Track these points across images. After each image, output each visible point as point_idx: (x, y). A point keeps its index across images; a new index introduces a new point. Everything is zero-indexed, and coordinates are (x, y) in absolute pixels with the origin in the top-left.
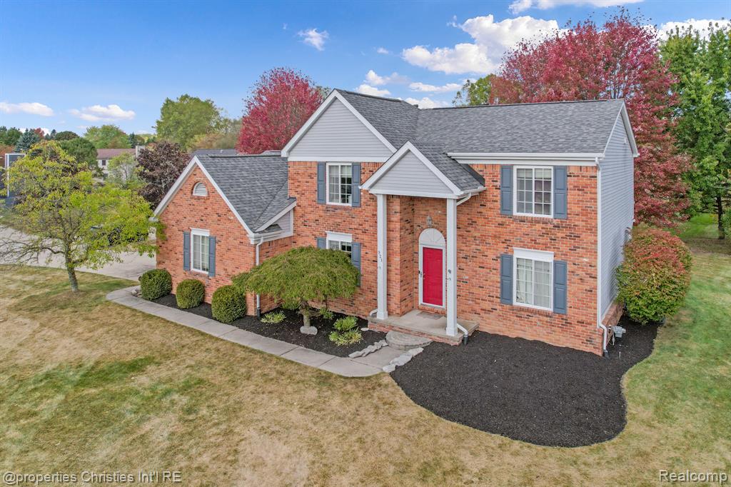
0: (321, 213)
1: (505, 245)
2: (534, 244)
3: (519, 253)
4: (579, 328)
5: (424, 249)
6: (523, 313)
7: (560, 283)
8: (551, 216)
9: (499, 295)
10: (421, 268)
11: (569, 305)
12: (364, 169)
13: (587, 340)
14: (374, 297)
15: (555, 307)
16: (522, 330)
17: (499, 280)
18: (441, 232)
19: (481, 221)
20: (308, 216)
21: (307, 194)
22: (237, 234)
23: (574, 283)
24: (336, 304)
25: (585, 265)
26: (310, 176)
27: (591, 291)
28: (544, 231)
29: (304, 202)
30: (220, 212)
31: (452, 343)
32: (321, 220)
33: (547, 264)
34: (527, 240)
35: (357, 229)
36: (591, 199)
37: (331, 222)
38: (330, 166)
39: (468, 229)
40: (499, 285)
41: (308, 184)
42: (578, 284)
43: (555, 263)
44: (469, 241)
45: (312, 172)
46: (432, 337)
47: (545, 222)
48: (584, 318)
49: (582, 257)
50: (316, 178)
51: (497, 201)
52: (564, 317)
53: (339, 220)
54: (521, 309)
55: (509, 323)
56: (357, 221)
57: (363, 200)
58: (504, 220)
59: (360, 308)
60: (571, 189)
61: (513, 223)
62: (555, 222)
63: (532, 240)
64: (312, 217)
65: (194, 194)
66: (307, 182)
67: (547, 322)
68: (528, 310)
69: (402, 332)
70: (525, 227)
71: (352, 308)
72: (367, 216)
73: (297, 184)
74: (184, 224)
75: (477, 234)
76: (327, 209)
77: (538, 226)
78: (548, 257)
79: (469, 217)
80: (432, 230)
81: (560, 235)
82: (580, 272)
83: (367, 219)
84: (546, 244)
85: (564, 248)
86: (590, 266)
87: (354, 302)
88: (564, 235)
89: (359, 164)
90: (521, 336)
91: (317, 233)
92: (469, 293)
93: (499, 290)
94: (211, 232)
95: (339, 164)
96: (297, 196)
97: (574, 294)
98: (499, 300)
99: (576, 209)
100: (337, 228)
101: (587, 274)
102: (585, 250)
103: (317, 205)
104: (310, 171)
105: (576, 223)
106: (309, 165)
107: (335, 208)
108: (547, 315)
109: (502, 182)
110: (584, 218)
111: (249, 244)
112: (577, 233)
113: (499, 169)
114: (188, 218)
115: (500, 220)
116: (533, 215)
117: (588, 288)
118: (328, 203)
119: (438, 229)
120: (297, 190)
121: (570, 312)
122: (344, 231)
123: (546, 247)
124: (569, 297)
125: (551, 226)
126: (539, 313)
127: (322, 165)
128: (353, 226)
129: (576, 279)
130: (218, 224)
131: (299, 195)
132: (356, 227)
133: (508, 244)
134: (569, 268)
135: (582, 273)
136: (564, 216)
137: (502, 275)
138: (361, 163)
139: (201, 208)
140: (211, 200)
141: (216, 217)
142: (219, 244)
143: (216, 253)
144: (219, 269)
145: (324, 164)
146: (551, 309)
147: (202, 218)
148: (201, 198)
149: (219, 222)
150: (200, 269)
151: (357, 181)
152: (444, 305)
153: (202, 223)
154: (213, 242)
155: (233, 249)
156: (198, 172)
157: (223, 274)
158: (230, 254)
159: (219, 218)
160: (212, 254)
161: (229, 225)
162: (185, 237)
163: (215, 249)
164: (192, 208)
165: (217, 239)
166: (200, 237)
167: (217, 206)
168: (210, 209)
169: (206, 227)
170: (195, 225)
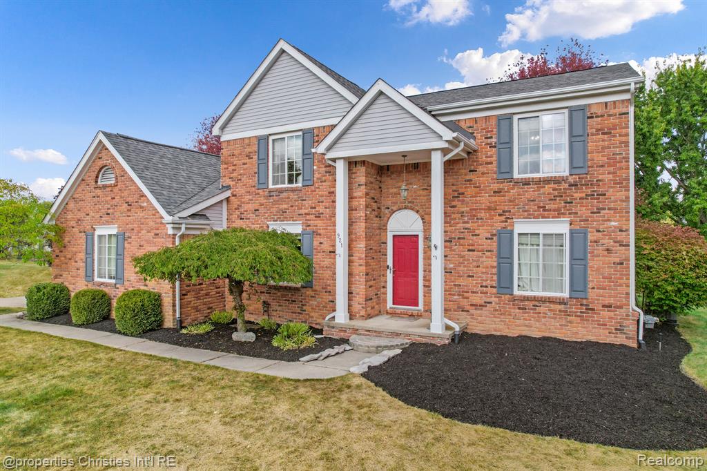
0: (263, 200)
1: (503, 218)
2: (543, 212)
3: (520, 227)
4: (606, 314)
5: (394, 236)
6: (526, 303)
7: (579, 260)
8: (565, 173)
9: (494, 284)
10: (390, 262)
11: (590, 285)
12: (317, 136)
13: (616, 329)
14: (331, 298)
15: (572, 290)
16: (527, 326)
17: (495, 264)
18: (417, 212)
19: (470, 191)
20: (246, 207)
21: (244, 179)
22: (151, 224)
23: (598, 256)
24: (281, 314)
25: (614, 231)
26: (249, 156)
27: (622, 264)
28: (556, 193)
29: (240, 190)
30: (130, 200)
31: (439, 342)
32: (262, 210)
33: (560, 236)
34: (532, 207)
35: (309, 214)
36: (621, 143)
37: (274, 210)
38: (274, 140)
39: (454, 203)
40: (495, 270)
41: (245, 166)
42: (603, 256)
43: (572, 233)
44: (455, 219)
45: (250, 150)
46: (412, 337)
47: (558, 181)
48: (612, 300)
49: (609, 220)
50: (255, 157)
51: (491, 163)
52: (584, 302)
53: (286, 206)
54: (527, 299)
55: (507, 318)
56: (308, 203)
57: (316, 175)
58: (501, 186)
59: (312, 314)
60: (593, 135)
61: (512, 189)
62: (571, 180)
63: (539, 207)
64: (251, 207)
65: (99, 183)
66: (244, 164)
67: (560, 311)
68: (535, 299)
69: (368, 335)
70: (531, 191)
71: (301, 316)
72: (322, 196)
73: (231, 168)
74: (87, 223)
75: (465, 209)
76: (270, 194)
77: (548, 188)
78: (561, 227)
79: (454, 188)
80: (405, 212)
81: (577, 195)
82: (606, 241)
83: (321, 199)
84: (558, 210)
85: (583, 212)
86: (621, 231)
87: (305, 308)
88: (584, 195)
89: (312, 132)
90: (524, 333)
91: (257, 227)
92: (455, 285)
93: (495, 277)
94: (119, 227)
95: (286, 136)
96: (232, 183)
97: (598, 270)
98: (495, 290)
99: (600, 159)
100: (282, 216)
101: (615, 242)
102: (612, 211)
103: (257, 191)
104: (248, 150)
105: (600, 177)
106: (247, 141)
107: (281, 191)
108: (561, 302)
109: (499, 138)
110: (612, 169)
111: (166, 234)
112: (601, 190)
113: (494, 122)
114: (92, 214)
115: (496, 186)
116: (540, 175)
117: (617, 260)
118: (271, 186)
119: (413, 209)
120: (232, 175)
121: (591, 294)
122: (292, 218)
123: (559, 214)
124: (591, 276)
125: (566, 186)
126: (550, 300)
127: (263, 140)
128: (303, 211)
129: (600, 250)
130: (128, 216)
131: (234, 183)
132: (307, 211)
133: (507, 216)
134: (590, 237)
135: (608, 242)
136: (583, 171)
137: (500, 257)
138: (313, 129)
139: (107, 199)
140: (119, 186)
141: (125, 207)
142: (129, 241)
143: (125, 253)
144: (129, 273)
145: (266, 137)
146: (566, 294)
147: (109, 211)
148: (108, 186)
149: (129, 213)
150: (105, 278)
151: (308, 154)
152: (421, 305)
153: (109, 217)
154: (121, 239)
155: (146, 245)
156: (104, 154)
157: (133, 279)
158: (141, 251)
159: (129, 207)
160: (120, 255)
161: (141, 214)
162: (87, 240)
163: (124, 248)
164: (96, 200)
165: (127, 235)
166: (106, 236)
167: (126, 193)
168: (118, 198)
169: (112, 222)
170: (101, 221)
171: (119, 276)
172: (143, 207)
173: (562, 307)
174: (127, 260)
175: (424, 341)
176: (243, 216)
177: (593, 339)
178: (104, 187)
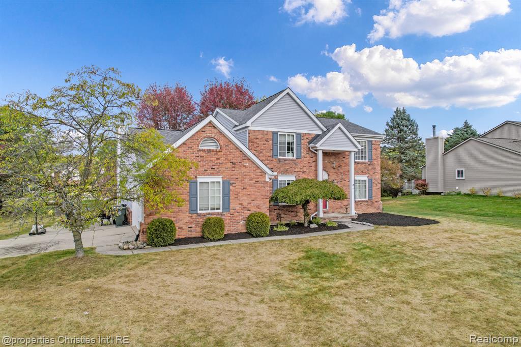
0: (275, 164)
2: (362, 173)
3: (357, 177)
4: (376, 204)
7: (370, 187)
8: (367, 161)
11: (373, 196)
12: (303, 137)
13: (378, 208)
15: (369, 197)
19: (343, 165)
21: (264, 152)
24: (286, 218)
25: (377, 179)
26: (267, 140)
27: (379, 189)
28: (365, 167)
32: (275, 168)
33: (365, 181)
34: (360, 171)
36: (379, 153)
37: (282, 169)
38: (280, 135)
39: (339, 169)
41: (264, 145)
42: (375, 187)
43: (368, 180)
44: (339, 175)
45: (267, 137)
47: (365, 163)
48: (377, 200)
49: (376, 176)
50: (271, 142)
52: (371, 201)
53: (287, 167)
54: (358, 201)
56: (299, 167)
57: (303, 155)
60: (373, 150)
62: (369, 163)
65: (200, 147)
66: (264, 144)
68: (360, 201)
70: (359, 166)
71: (296, 218)
73: (256, 145)
75: (342, 171)
76: (280, 161)
77: (363, 165)
78: (365, 178)
81: (370, 168)
82: (376, 182)
83: (305, 165)
84: (365, 172)
85: (371, 173)
86: (379, 179)
87: (298, 214)
90: (358, 213)
94: (224, 177)
95: (286, 134)
97: (374, 191)
99: (375, 157)
100: (286, 172)
101: (378, 182)
102: (377, 173)
103: (272, 159)
104: (266, 137)
105: (375, 163)
106: (265, 133)
107: (285, 160)
110: (377, 161)
112: (375, 167)
116: (361, 161)
118: (279, 157)
120: (256, 149)
121: (373, 198)
122: (291, 173)
123: (366, 174)
124: (373, 193)
125: (367, 165)
126: (364, 201)
127: (275, 134)
128: (297, 170)
129: (375, 185)
130: (232, 170)
131: (257, 153)
132: (298, 170)
134: (373, 181)
136: (371, 161)
138: (301, 133)
139: (211, 159)
140: (224, 152)
141: (230, 165)
142: (234, 185)
143: (231, 193)
144: (234, 205)
145: (277, 133)
146: (367, 199)
147: (214, 167)
148: (213, 151)
149: (233, 169)
150: (208, 210)
151: (299, 144)
152: (328, 208)
153: (214, 171)
154: (227, 185)
155: (248, 187)
156: (207, 129)
157: (238, 207)
158: (245, 192)
159: (233, 165)
160: (226, 194)
161: (244, 170)
162: (190, 185)
163: (229, 190)
164: (199, 159)
165: (232, 182)
166: (208, 182)
167: (230, 157)
168: (222, 159)
169: (218, 174)
170: (205, 173)
171: (227, 207)
172: (245, 166)
173: (366, 203)
174: (232, 197)
177: (373, 212)
178: (209, 151)
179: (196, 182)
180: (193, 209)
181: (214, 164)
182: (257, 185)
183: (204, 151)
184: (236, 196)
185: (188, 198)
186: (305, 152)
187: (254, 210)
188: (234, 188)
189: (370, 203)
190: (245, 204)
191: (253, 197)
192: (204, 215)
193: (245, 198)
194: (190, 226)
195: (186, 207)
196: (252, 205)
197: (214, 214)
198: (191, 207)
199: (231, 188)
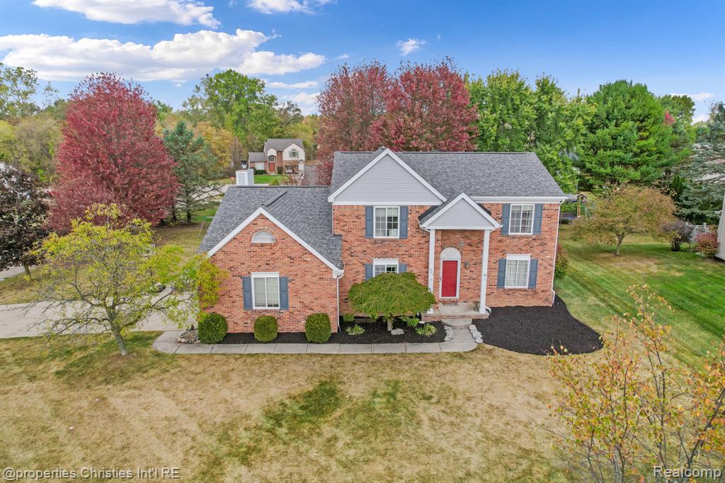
0: (369, 245)
1: (501, 253)
2: (520, 251)
3: (510, 257)
4: (542, 294)
5: (444, 261)
6: (510, 292)
7: (534, 271)
8: (531, 234)
9: (496, 284)
10: (441, 276)
11: (537, 283)
12: (411, 210)
13: (545, 300)
15: (530, 285)
16: (509, 302)
17: (497, 275)
18: (459, 249)
20: (355, 249)
22: (315, 271)
25: (548, 260)
26: (358, 217)
27: (550, 273)
28: (526, 242)
29: (350, 238)
32: (369, 251)
33: (527, 261)
34: (516, 248)
35: (403, 255)
36: (554, 222)
37: (379, 251)
38: (377, 209)
39: (478, 246)
40: (496, 278)
41: (355, 223)
42: (543, 270)
43: (532, 260)
44: (478, 253)
45: (359, 213)
46: (472, 317)
47: (528, 237)
48: (544, 289)
49: (547, 255)
50: (363, 219)
52: (534, 290)
53: (386, 250)
54: (510, 290)
55: (501, 299)
56: (403, 248)
57: (409, 233)
58: (502, 238)
60: (544, 217)
61: (508, 240)
62: (534, 237)
63: (519, 249)
64: (359, 249)
65: (253, 242)
68: (514, 289)
70: (515, 241)
73: (342, 224)
74: (242, 270)
76: (375, 242)
77: (523, 240)
78: (527, 257)
80: (449, 248)
81: (536, 244)
83: (412, 246)
84: (526, 250)
85: (537, 251)
86: (550, 260)
88: (538, 244)
89: (406, 207)
90: (508, 305)
91: (365, 261)
93: (496, 281)
94: (281, 273)
95: (386, 207)
96: (343, 233)
97: (541, 276)
98: (496, 287)
99: (546, 229)
100: (385, 255)
101: (548, 264)
102: (548, 251)
103: (365, 240)
104: (356, 213)
105: (545, 237)
106: (356, 208)
107: (383, 241)
108: (525, 290)
109: (503, 215)
110: (549, 233)
112: (545, 242)
113: (501, 207)
114: (247, 263)
115: (500, 238)
116: (520, 234)
117: (548, 272)
118: (375, 237)
119: (456, 248)
121: (537, 286)
122: (392, 257)
123: (527, 252)
124: (538, 279)
125: (531, 240)
126: (520, 290)
127: (369, 209)
128: (400, 253)
129: (542, 268)
130: (290, 266)
131: (345, 233)
132: (402, 253)
133: (504, 252)
134: (539, 262)
135: (546, 264)
136: (538, 233)
137: (499, 271)
138: (409, 206)
139: (266, 254)
140: (280, 246)
141: (287, 260)
142: (293, 282)
143: (289, 290)
144: (293, 303)
145: (371, 207)
146: (527, 287)
147: (268, 262)
148: (267, 245)
149: (292, 264)
150: (265, 306)
151: (405, 220)
152: (458, 296)
153: (269, 266)
154: (284, 282)
155: (310, 285)
156: (259, 222)
157: (298, 306)
158: (306, 288)
159: (292, 261)
160: (284, 291)
161: (304, 265)
162: (244, 281)
163: (287, 287)
164: (252, 254)
165: (290, 279)
166: (264, 278)
167: (288, 251)
168: (278, 254)
169: (273, 270)
170: (259, 269)
171: (285, 304)
172: (306, 261)
173: (525, 293)
174: (291, 295)
175: (478, 318)
176: (353, 254)
177: (536, 305)
178: (262, 245)
179: (250, 278)
180: (248, 305)
181: (268, 259)
182: (321, 282)
183: (256, 245)
184: (296, 294)
185: (242, 295)
186: (414, 230)
187: (317, 310)
188: (293, 285)
189: (530, 293)
190: (307, 302)
191: (316, 295)
192: (260, 312)
193: (307, 296)
194: (246, 321)
195: (240, 302)
196: (315, 304)
197: (270, 311)
198: (245, 304)
199: (289, 284)
